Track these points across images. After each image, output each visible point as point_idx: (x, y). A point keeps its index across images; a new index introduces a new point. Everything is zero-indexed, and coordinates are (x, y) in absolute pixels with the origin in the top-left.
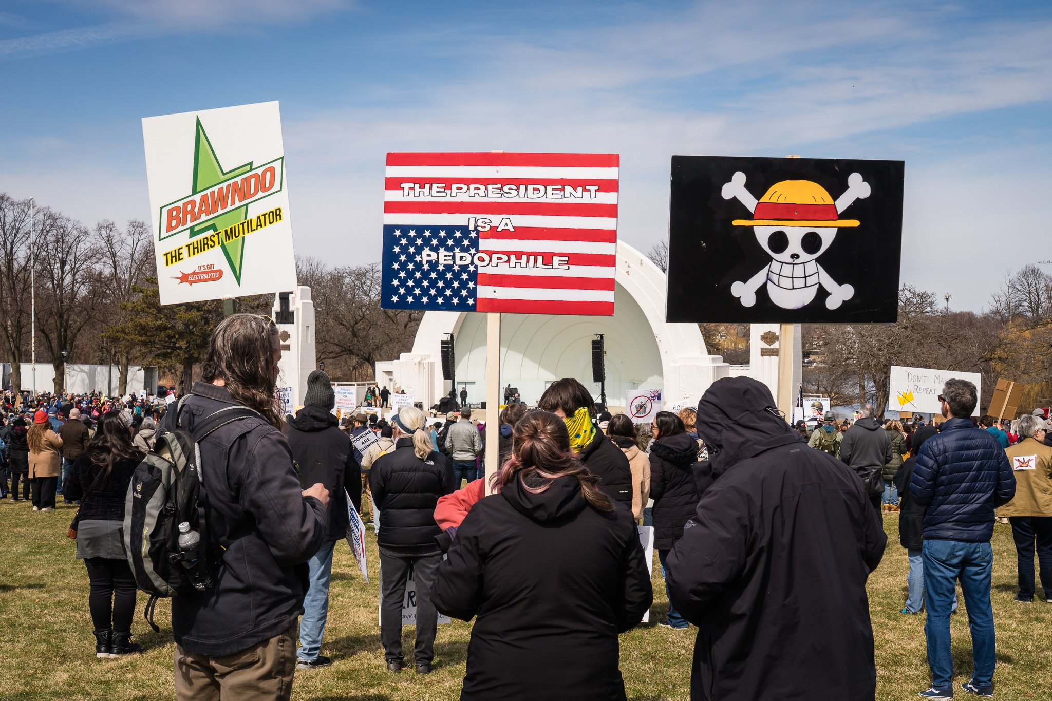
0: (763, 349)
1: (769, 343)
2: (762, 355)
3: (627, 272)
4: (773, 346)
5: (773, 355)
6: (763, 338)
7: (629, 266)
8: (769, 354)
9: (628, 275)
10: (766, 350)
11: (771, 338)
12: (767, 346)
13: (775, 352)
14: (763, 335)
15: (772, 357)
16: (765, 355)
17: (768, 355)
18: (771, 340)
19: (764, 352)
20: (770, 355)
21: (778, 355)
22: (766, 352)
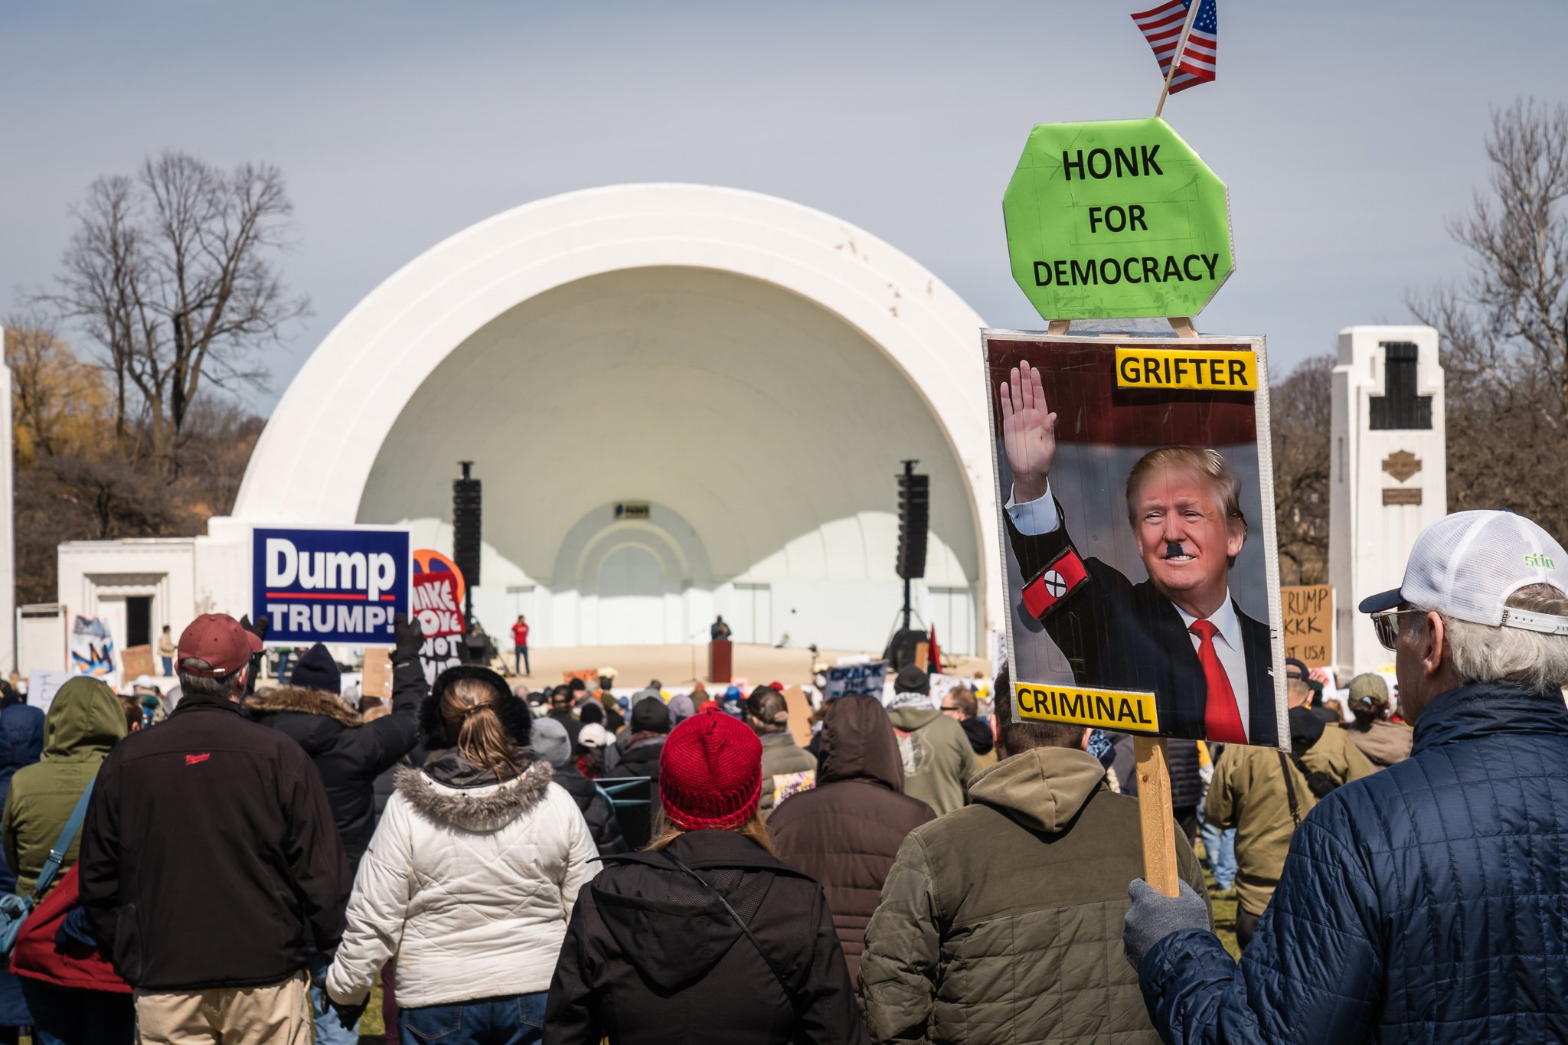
0: (1388, 489)
1: (1401, 476)
2: (1385, 503)
3: (893, 310)
4: (1410, 483)
5: (1409, 503)
6: (1387, 466)
7: (897, 295)
8: (1401, 499)
9: (895, 315)
10: (1394, 493)
11: (1404, 465)
12: (1394, 483)
13: (1414, 497)
14: (1386, 457)
15: (1407, 507)
16: (1392, 503)
17: (1397, 503)
18: (1405, 470)
19: (1390, 497)
20: (1402, 504)
21: (1419, 503)
22: (1395, 497)
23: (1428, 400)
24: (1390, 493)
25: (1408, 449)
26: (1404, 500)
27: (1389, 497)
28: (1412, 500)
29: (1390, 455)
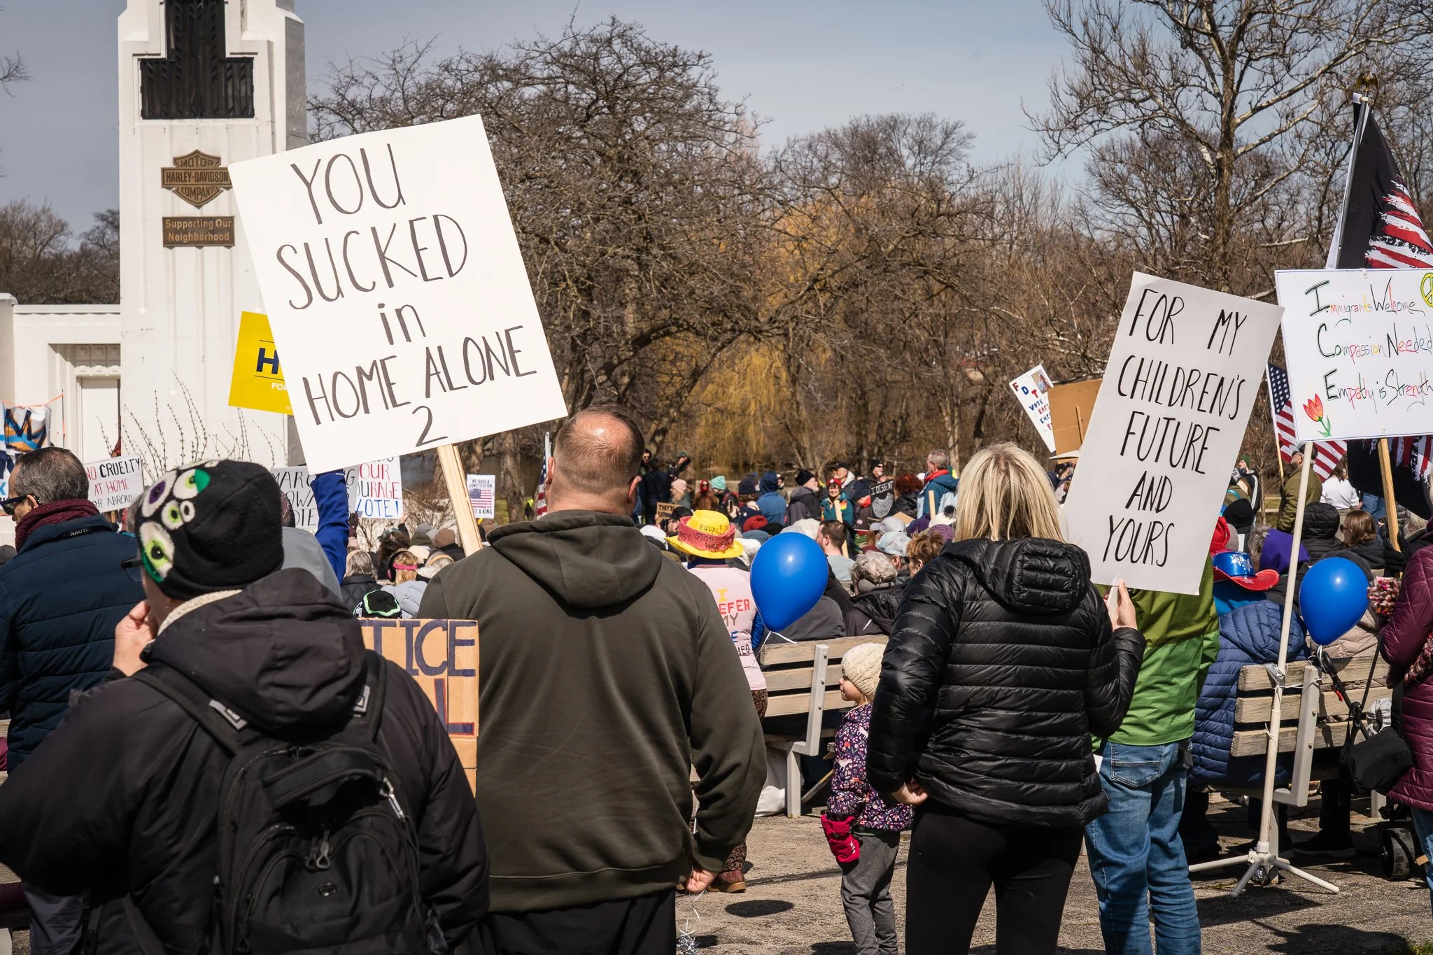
0: (174, 219)
1: (198, 196)
2: (168, 243)
4: (213, 209)
5: (211, 243)
6: (170, 178)
8: (196, 237)
10: (185, 225)
11: (201, 177)
12: (186, 209)
13: (220, 233)
14: (169, 164)
15: (208, 250)
16: (181, 244)
17: (190, 243)
18: (204, 185)
20: (199, 244)
21: (230, 243)
22: (185, 232)
23: (244, 65)
24: (179, 225)
25: (207, 150)
26: (202, 237)
27: (176, 232)
28: (216, 237)
29: (175, 160)
